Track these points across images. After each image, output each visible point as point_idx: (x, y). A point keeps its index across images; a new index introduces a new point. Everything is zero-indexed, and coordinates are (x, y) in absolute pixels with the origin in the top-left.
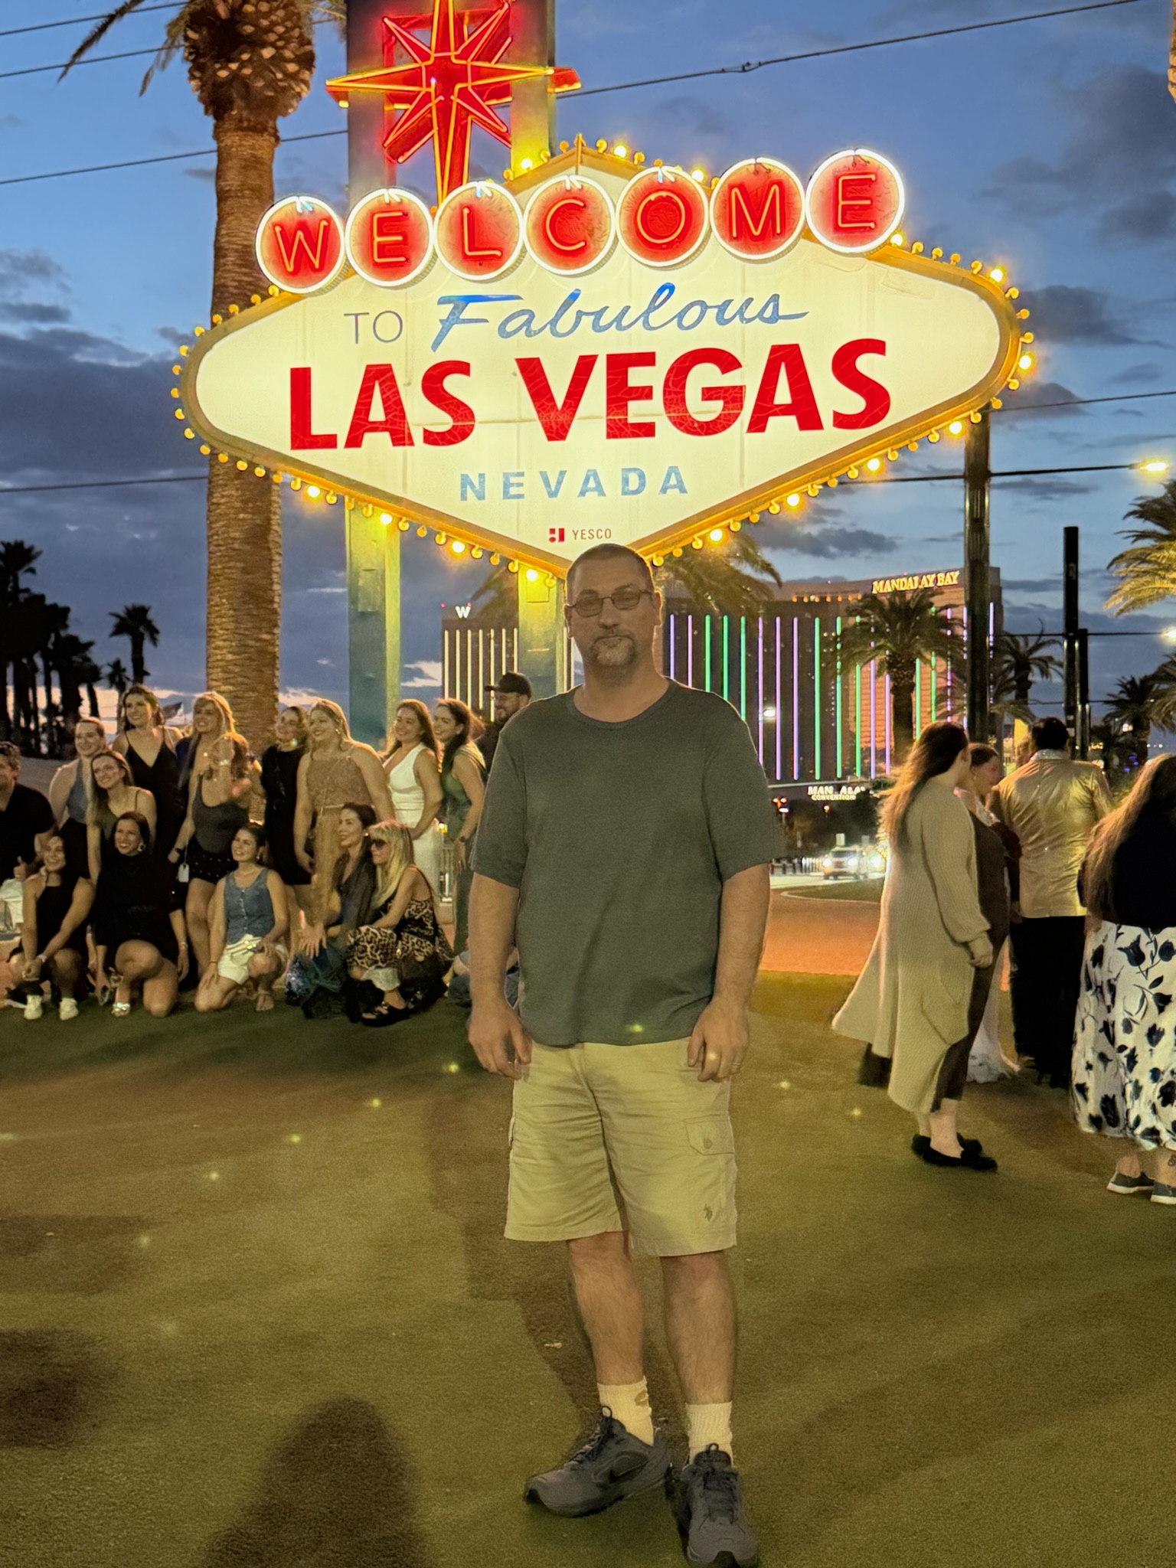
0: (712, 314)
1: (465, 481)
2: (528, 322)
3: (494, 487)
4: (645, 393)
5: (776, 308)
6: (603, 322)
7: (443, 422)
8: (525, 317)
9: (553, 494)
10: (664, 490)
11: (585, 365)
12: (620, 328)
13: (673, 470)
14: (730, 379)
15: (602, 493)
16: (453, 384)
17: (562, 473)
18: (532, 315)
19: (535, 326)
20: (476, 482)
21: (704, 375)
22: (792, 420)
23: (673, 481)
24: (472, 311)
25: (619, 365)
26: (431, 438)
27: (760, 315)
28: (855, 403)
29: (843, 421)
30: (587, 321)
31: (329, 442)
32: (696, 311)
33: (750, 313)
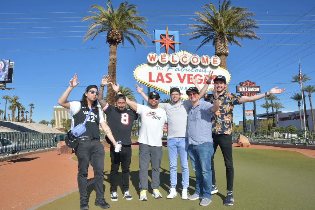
0: (199, 71)
2: (178, 70)
5: (206, 71)
6: (187, 70)
7: (168, 80)
8: (177, 69)
11: (185, 75)
12: (189, 71)
14: (201, 78)
16: (169, 76)
17: (182, 87)
19: (179, 70)
21: (198, 77)
24: (171, 68)
25: (189, 75)
26: (167, 82)
30: (185, 70)
31: (154, 81)
32: (197, 70)
33: (203, 71)
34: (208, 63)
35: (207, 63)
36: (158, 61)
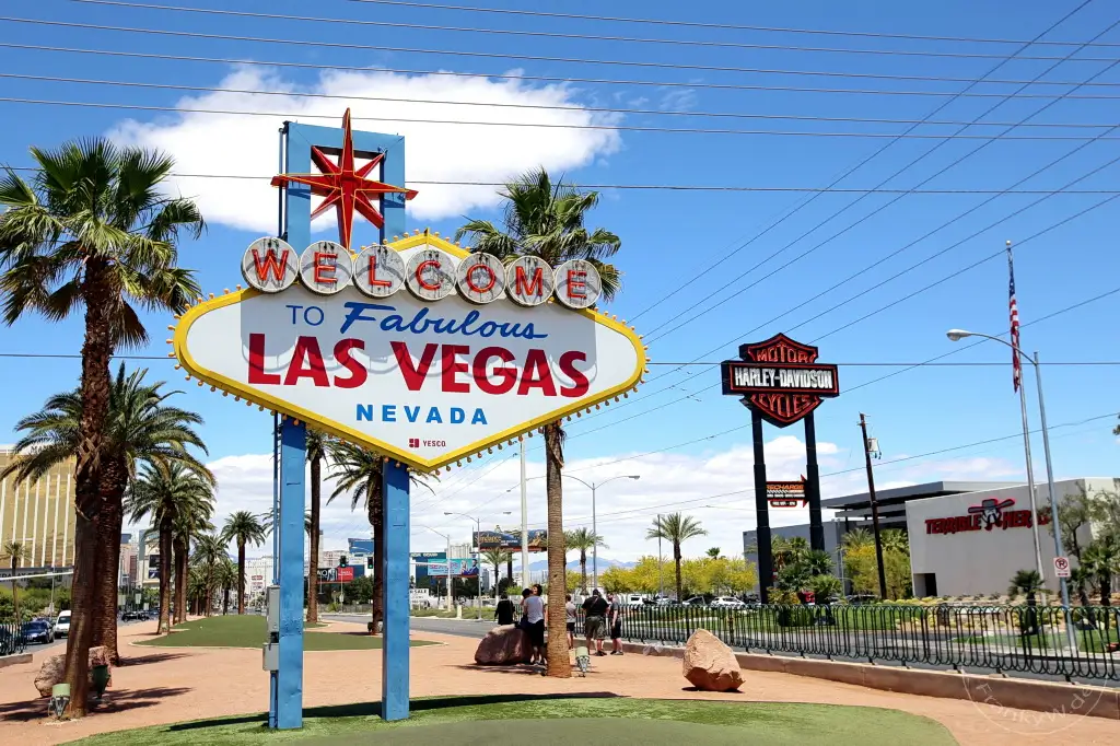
0: (498, 329)
1: (360, 408)
2: (398, 323)
3: (378, 413)
4: (463, 368)
5: (532, 331)
6: (441, 327)
7: (346, 373)
8: (395, 321)
9: (412, 419)
10: (474, 422)
11: (430, 351)
12: (449, 331)
13: (479, 411)
14: (509, 365)
15: (440, 421)
16: (354, 353)
17: (417, 409)
18: (400, 319)
19: (402, 325)
20: (367, 409)
21: (495, 362)
22: (540, 390)
23: (479, 417)
24: (365, 313)
25: (449, 351)
26: (340, 382)
27: (523, 334)
28: (570, 383)
29: (565, 392)
30: (432, 326)
31: (275, 380)
32: (490, 327)
33: (518, 332)
34: (541, 295)
35: (535, 293)
36: (299, 278)
